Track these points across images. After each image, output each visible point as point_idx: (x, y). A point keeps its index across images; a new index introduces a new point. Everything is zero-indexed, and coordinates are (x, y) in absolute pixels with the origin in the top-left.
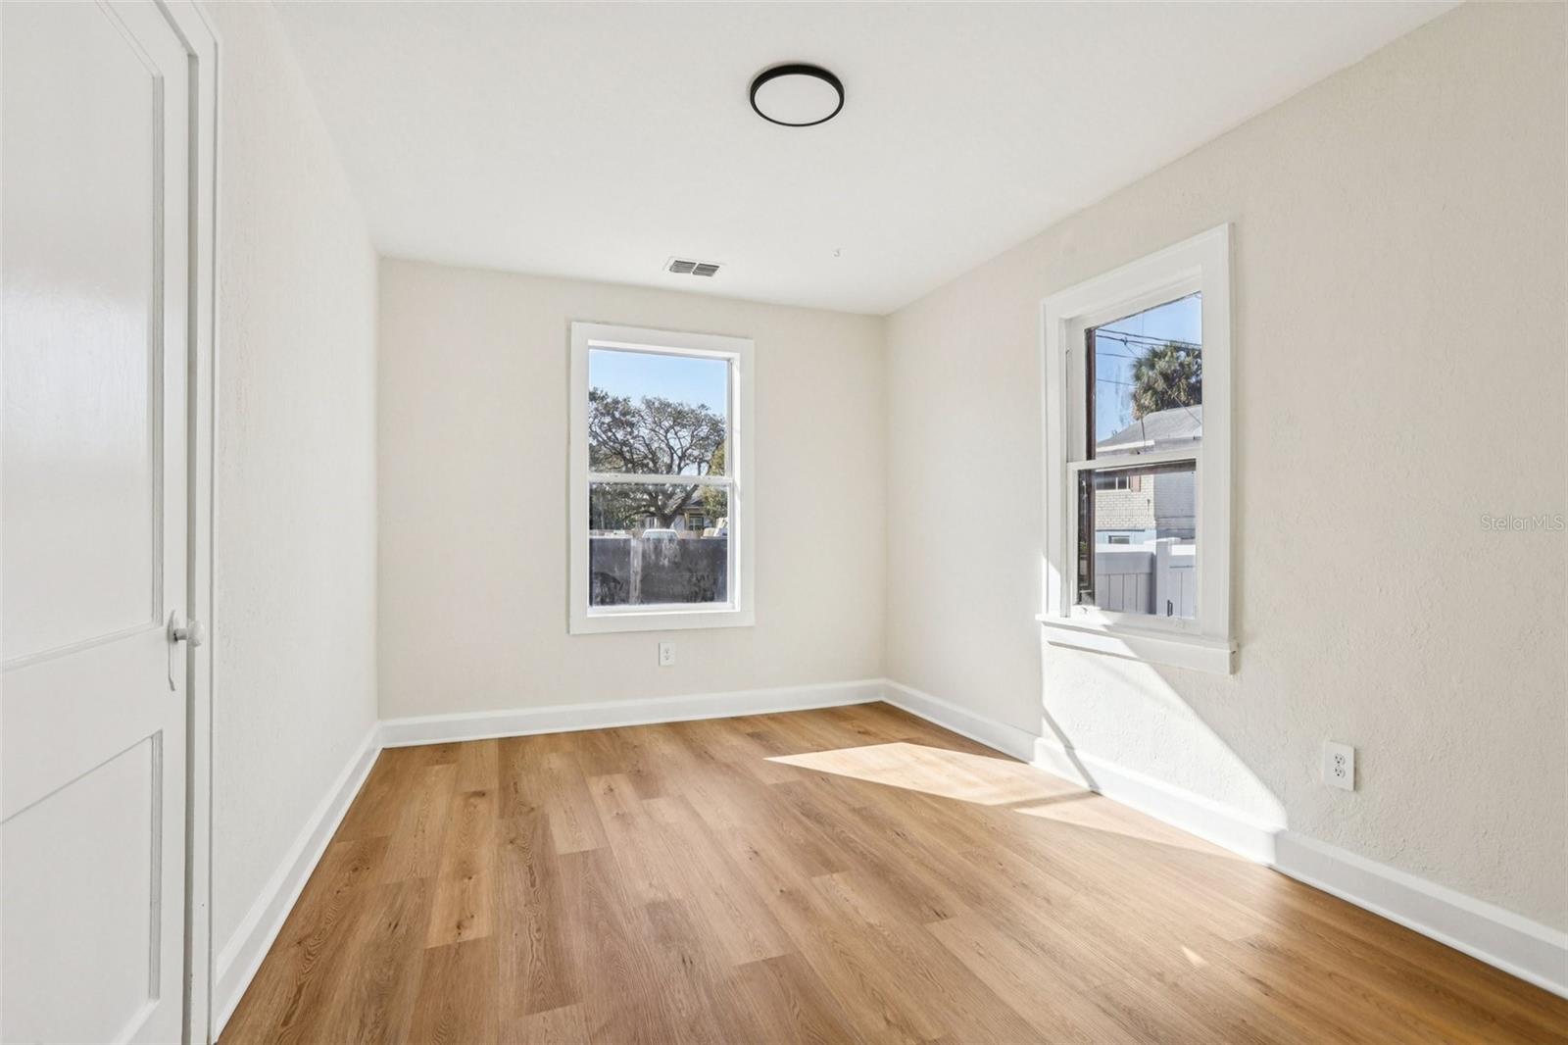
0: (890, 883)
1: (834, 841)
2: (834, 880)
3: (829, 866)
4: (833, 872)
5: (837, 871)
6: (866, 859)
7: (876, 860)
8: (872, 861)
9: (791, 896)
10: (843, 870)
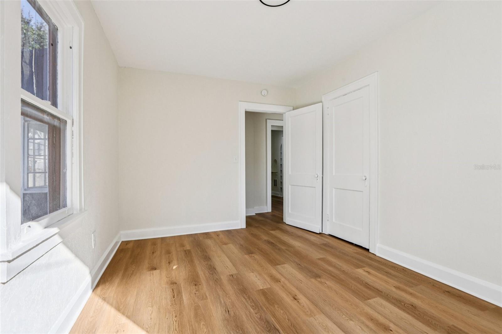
0: (242, 286)
1: (261, 307)
2: (262, 286)
3: (263, 293)
4: (262, 289)
5: (261, 290)
6: (249, 296)
7: (245, 295)
8: (246, 295)
9: (277, 281)
10: (258, 290)
